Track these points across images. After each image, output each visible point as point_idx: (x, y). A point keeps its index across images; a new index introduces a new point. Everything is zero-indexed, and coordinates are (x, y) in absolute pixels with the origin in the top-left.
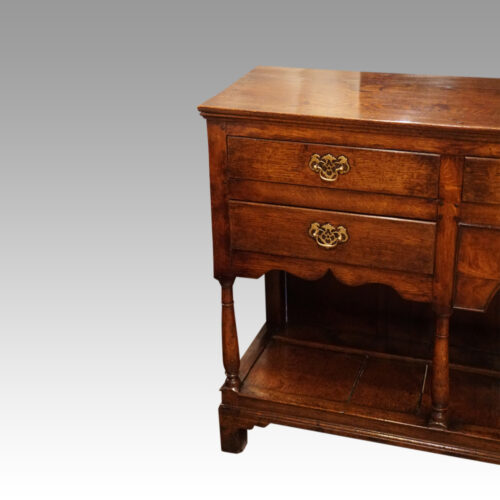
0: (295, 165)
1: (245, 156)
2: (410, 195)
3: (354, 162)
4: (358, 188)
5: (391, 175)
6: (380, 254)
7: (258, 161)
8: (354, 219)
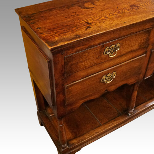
0: (97, 56)
1: (74, 62)
2: (140, 48)
3: (122, 44)
4: (122, 54)
5: (135, 43)
6: (126, 75)
7: (80, 62)
8: (119, 67)
